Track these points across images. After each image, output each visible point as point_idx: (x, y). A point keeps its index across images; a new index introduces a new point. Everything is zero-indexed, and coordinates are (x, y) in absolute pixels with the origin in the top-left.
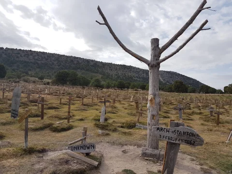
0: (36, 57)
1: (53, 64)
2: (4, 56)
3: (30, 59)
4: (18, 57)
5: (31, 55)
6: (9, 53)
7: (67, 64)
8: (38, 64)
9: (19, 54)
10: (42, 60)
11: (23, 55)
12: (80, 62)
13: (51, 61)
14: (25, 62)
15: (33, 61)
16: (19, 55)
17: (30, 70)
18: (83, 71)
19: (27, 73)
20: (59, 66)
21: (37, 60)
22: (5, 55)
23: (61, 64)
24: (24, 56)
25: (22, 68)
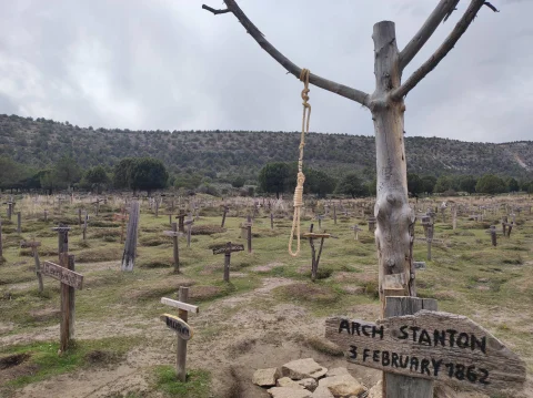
0: (229, 144)
1: (261, 152)
2: (171, 147)
3: (217, 149)
4: (195, 148)
5: (220, 139)
6: (180, 141)
7: (288, 151)
8: (233, 156)
9: (196, 140)
10: (240, 148)
11: (204, 142)
12: (315, 141)
13: (256, 148)
14: (209, 155)
15: (223, 151)
16: (197, 143)
17: (218, 169)
18: (323, 161)
19: (212, 176)
20: (272, 156)
21: (230, 148)
22: (174, 144)
23: (275, 152)
24: (207, 143)
25: (203, 167)
